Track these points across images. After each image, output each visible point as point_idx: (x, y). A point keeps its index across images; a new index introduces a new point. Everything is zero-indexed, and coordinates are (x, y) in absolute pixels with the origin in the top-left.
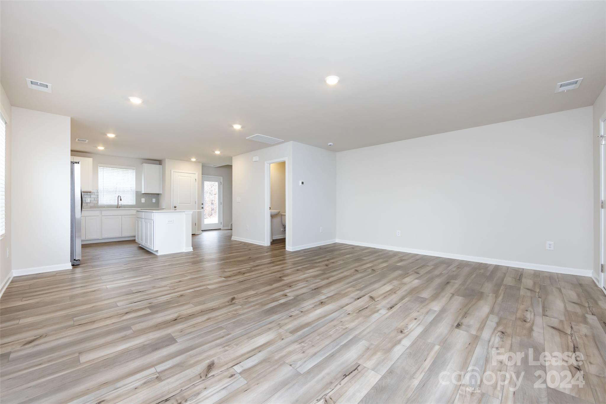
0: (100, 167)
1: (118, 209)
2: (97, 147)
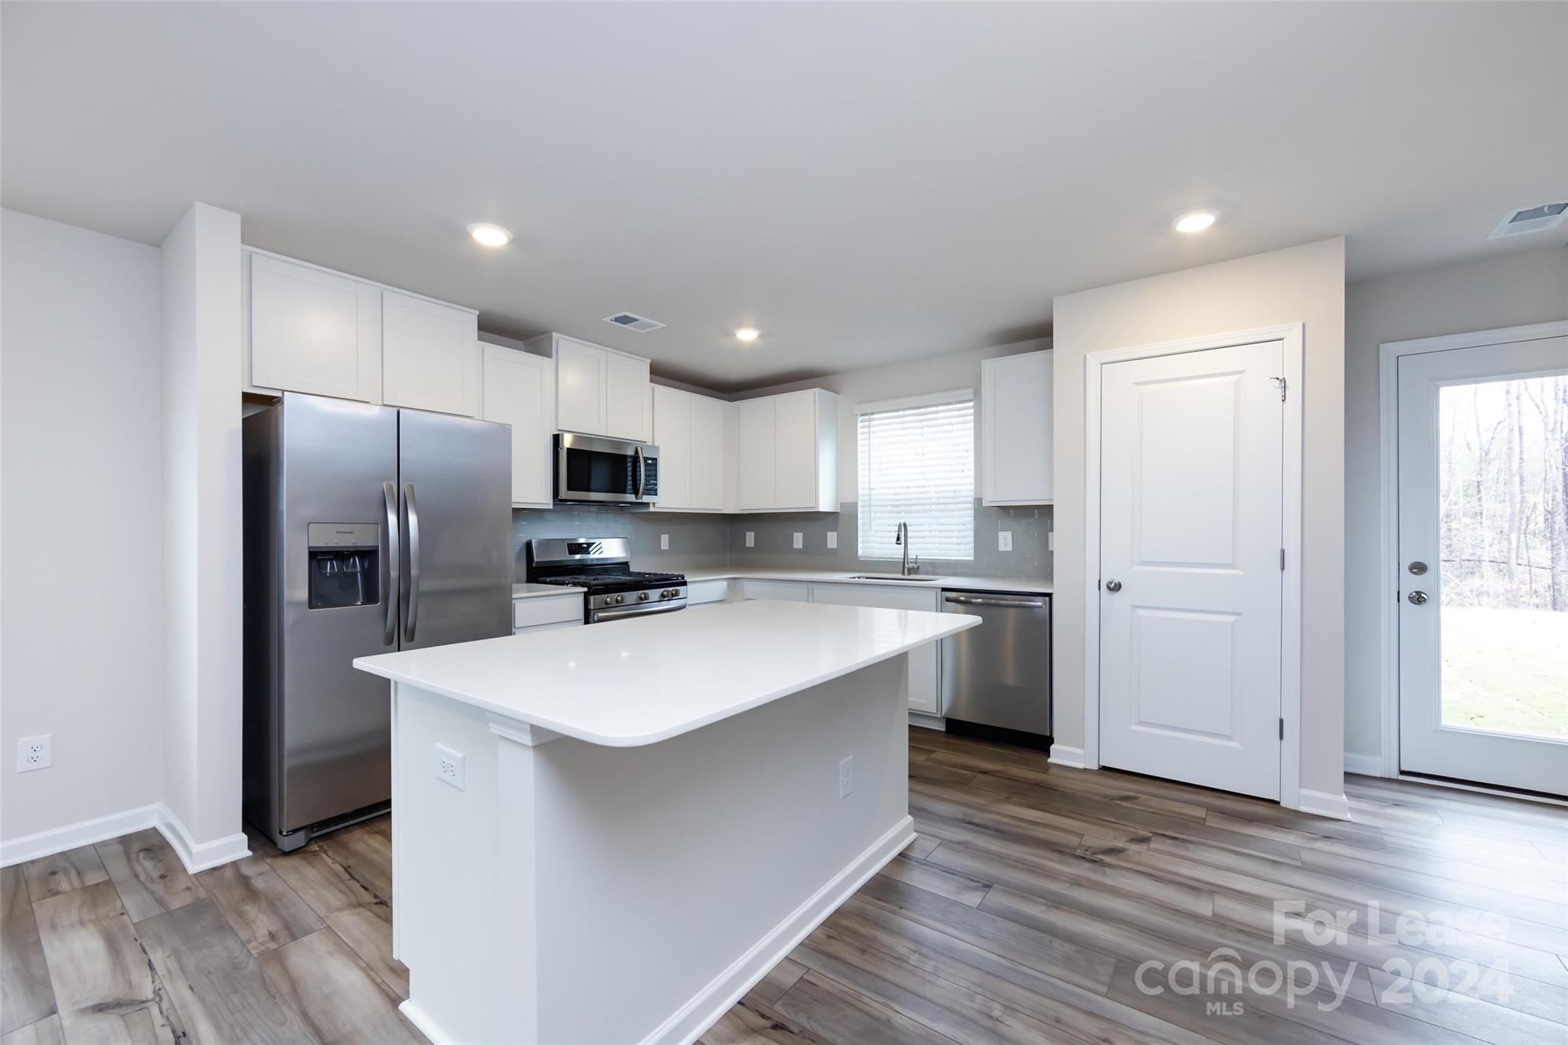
0: (862, 415)
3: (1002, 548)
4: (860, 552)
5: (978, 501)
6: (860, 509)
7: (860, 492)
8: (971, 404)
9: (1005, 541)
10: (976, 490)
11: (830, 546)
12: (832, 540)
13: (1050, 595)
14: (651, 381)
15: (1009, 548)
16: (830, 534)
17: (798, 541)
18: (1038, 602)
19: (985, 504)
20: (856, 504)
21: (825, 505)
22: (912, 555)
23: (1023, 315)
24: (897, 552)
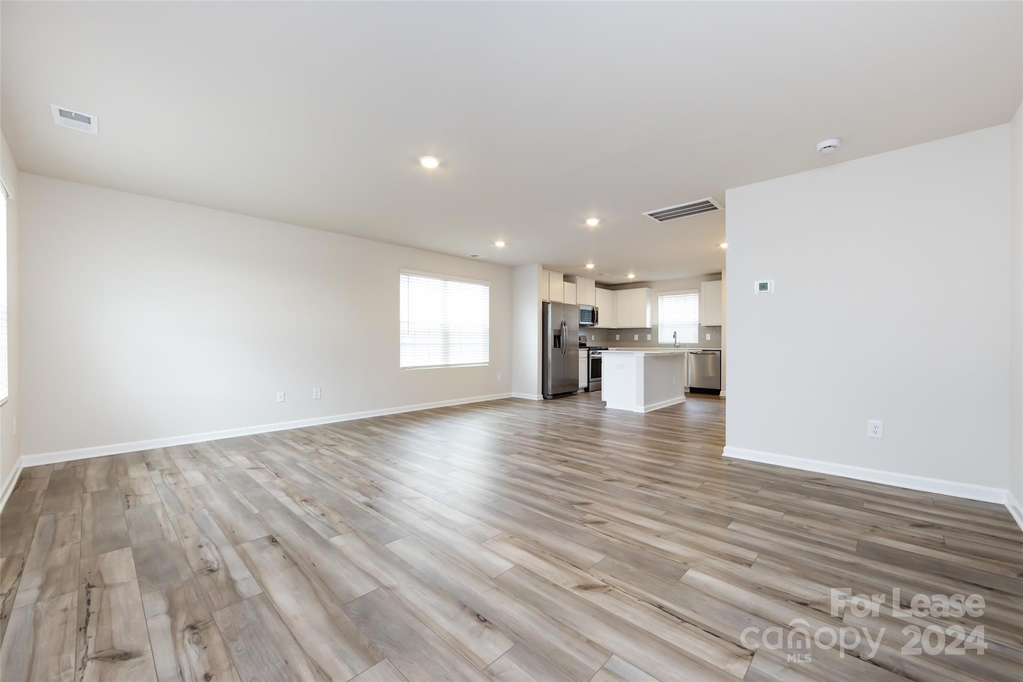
0: (660, 296)
1: (676, 348)
2: (627, 276)
3: (707, 339)
4: (659, 342)
5: (700, 324)
6: (659, 327)
7: (659, 321)
8: (697, 294)
9: (708, 337)
10: (699, 321)
11: (648, 339)
12: (649, 337)
13: (720, 351)
14: (596, 287)
15: (709, 339)
16: (648, 335)
17: (636, 337)
18: (717, 352)
19: (702, 325)
20: (658, 325)
21: (648, 326)
22: (677, 342)
23: (714, 269)
24: (673, 341)
